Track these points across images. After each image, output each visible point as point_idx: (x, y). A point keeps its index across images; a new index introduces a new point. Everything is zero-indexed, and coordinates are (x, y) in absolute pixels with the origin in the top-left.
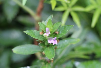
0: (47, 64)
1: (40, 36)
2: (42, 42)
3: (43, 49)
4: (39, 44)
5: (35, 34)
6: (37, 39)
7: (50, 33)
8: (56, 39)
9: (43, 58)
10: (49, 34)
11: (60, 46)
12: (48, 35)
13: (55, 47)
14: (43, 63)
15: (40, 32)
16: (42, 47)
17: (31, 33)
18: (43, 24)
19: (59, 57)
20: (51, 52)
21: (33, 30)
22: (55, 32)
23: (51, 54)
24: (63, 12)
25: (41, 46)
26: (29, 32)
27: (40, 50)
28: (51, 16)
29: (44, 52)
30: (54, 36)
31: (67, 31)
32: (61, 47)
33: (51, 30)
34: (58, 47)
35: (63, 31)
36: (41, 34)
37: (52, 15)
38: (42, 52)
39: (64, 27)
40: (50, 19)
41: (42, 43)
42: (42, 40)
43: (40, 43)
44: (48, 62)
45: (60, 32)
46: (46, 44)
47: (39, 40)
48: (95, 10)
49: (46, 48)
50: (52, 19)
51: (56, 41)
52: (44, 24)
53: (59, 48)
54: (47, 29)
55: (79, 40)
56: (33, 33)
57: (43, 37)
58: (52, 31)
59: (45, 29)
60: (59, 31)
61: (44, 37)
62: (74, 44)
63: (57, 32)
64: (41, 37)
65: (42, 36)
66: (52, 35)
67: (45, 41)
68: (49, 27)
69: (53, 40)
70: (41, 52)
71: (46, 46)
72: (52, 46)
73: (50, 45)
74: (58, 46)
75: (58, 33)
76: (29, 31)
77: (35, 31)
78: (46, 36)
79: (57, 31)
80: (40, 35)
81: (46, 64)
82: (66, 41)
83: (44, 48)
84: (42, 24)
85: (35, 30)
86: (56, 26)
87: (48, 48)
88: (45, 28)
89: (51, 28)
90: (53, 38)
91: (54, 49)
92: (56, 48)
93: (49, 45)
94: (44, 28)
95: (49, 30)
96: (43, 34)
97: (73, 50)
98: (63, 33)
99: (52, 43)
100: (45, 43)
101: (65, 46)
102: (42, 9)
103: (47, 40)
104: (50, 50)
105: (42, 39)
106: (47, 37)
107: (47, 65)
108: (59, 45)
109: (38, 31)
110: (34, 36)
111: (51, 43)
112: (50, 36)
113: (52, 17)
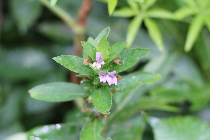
0: (96, 120)
1: (85, 68)
2: (87, 78)
3: (89, 93)
4: (82, 82)
5: (74, 64)
6: (78, 74)
7: (103, 63)
8: (115, 75)
9: (88, 110)
10: (102, 65)
11: (123, 88)
12: (99, 66)
13: (111, 88)
14: (88, 119)
15: (85, 60)
16: (86, 88)
17: (67, 62)
18: (91, 45)
19: (120, 107)
20: (104, 98)
21: (70, 56)
22: (114, 60)
23: (105, 103)
24: (131, 19)
25: (86, 86)
26: (63, 59)
27: (83, 94)
28: (106, 29)
29: (90, 98)
30: (110, 68)
31: (137, 59)
32: (124, 90)
33: (106, 58)
34: (117, 89)
35: (129, 58)
36: (87, 64)
37: (109, 27)
38: (87, 97)
39: (130, 52)
40: (104, 36)
41: (87, 80)
42: (88, 75)
43: (84, 80)
44: (97, 117)
45: (124, 61)
46: (95, 83)
47: (82, 74)
48: (193, 16)
49: (95, 91)
50: (107, 35)
51: (115, 78)
52: (93, 45)
53: (120, 91)
54: (98, 55)
55: (159, 77)
56: (71, 61)
57: (89, 70)
58: (108, 59)
59: (95, 55)
60: (122, 59)
61: (91, 70)
62: (150, 84)
63: (117, 61)
64: (86, 70)
65: (88, 67)
66: (108, 66)
67: (93, 78)
68: (102, 51)
69: (110, 76)
70: (85, 98)
71: (95, 86)
72: (107, 87)
73: (103, 85)
74: (117, 87)
75: (120, 63)
76: (63, 57)
77: (74, 58)
78: (96, 69)
79: (117, 59)
80: (84, 65)
81: (93, 120)
82: (134, 78)
83: (91, 91)
84: (88, 45)
85: (75, 56)
86: (117, 50)
87: (100, 91)
88: (95, 52)
89: (105, 54)
90: (109, 72)
91: (111, 93)
92: (114, 91)
93: (100, 86)
94: (92, 53)
95: (102, 57)
96: (90, 64)
97: (147, 94)
98: (128, 64)
99: (107, 82)
100: (93, 81)
101: (131, 88)
102: (88, 13)
103: (97, 75)
104: (102, 96)
105: (88, 73)
106: (98, 70)
107: (95, 123)
108: (121, 86)
109: (79, 58)
110: (73, 67)
111: (105, 81)
112: (103, 68)
113: (107, 31)
